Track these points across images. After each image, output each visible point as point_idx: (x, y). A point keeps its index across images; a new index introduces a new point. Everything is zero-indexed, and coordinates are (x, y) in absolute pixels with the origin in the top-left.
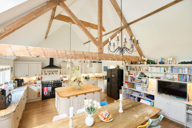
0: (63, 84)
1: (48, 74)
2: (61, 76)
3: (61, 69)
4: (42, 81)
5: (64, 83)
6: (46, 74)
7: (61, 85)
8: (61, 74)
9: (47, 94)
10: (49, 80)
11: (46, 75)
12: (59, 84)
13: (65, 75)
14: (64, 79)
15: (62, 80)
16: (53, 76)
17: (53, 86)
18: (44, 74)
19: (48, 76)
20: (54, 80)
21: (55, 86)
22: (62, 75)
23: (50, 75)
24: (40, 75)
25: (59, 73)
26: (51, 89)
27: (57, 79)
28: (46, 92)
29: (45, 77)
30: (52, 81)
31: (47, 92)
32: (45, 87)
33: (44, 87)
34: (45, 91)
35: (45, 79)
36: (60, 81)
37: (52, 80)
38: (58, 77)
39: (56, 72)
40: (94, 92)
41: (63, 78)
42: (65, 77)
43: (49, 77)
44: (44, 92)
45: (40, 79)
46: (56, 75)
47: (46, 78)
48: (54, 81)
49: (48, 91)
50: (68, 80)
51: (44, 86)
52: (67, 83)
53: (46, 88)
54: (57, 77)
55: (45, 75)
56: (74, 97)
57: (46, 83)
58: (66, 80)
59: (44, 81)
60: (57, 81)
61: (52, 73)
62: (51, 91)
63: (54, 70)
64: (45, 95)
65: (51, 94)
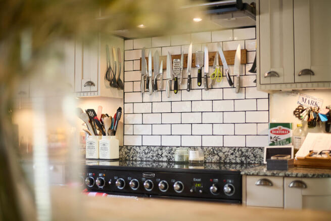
4: (129, 141)
11: (156, 97)
16: (207, 106)
18: (138, 86)
19: (166, 107)
23: (185, 95)
27: (239, 142)
35: (146, 130)
38: (251, 117)
42: (322, 123)
46: (231, 93)
55: (147, 97)
57: (154, 161)
58: (314, 156)
59: (139, 146)
60: (238, 161)
61: (200, 80)
63: (215, 49)
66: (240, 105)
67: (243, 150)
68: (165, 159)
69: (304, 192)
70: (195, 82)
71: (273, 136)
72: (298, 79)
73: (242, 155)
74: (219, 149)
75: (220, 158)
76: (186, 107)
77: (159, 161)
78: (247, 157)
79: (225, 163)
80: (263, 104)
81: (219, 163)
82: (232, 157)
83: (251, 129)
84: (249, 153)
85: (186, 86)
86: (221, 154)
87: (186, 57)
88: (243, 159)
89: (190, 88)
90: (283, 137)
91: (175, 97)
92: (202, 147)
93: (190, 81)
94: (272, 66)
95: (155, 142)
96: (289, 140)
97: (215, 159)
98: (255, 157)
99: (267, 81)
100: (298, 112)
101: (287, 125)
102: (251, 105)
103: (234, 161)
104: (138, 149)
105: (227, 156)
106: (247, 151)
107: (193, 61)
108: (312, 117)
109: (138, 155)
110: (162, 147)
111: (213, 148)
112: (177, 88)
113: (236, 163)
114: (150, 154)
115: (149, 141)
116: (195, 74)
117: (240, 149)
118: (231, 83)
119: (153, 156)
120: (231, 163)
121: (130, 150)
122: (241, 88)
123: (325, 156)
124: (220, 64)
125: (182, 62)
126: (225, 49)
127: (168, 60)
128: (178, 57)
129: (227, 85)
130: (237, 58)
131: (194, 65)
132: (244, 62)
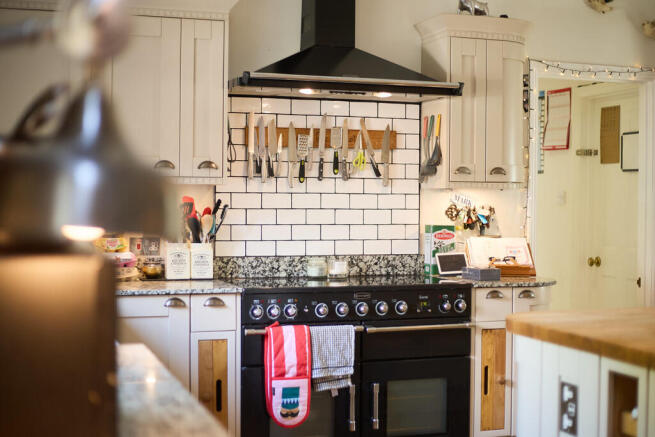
1: (287, 169)
5: (495, 294)
6: (262, 168)
7: (466, 315)
8: (435, 181)
9: (302, 410)
10: (296, 250)
11: (269, 185)
13: (478, 200)
14: (479, 252)
15: (458, 262)
16: (342, 202)
18: (239, 167)
19: (283, 201)
20: (355, 249)
21: (392, 317)
22: (448, 199)
23: (312, 184)
24: (208, 164)
25: (407, 157)
26: (350, 355)
28: (294, 392)
29: (254, 201)
30: (339, 268)
31: (303, 398)
32: (283, 321)
33: (266, 322)
34: (281, 375)
35: (253, 233)
37: (327, 249)
39: (378, 156)
41: (457, 238)
43: (299, 217)
44: (278, 385)
45: (206, 230)
46: (375, 185)
47: (268, 217)
48: (353, 261)
49: (313, 383)
51: (273, 310)
54: (385, 218)
55: (254, 184)
57: (267, 278)
59: (243, 258)
60: (384, 273)
61: (336, 166)
62: (347, 389)
63: (356, 125)
64: (282, 426)
65: (376, 420)
66: (384, 202)
67: (390, 258)
68: (284, 274)
70: (328, 169)
71: (437, 241)
72: (489, 178)
73: (388, 265)
74: (359, 258)
75: (361, 270)
76: (312, 201)
77: (274, 278)
78: (394, 267)
79: (367, 276)
80: (413, 201)
81: (359, 276)
82: (375, 268)
83: (398, 231)
84: (397, 262)
85: (315, 172)
86: (361, 264)
87: (317, 132)
88: (390, 269)
89: (320, 177)
90: (447, 242)
91: (299, 187)
92: (337, 257)
93: (321, 167)
95: (266, 250)
96: (453, 245)
97: (354, 271)
98: (404, 266)
99: (457, 178)
100: (452, 212)
101: (451, 228)
102: (398, 201)
103: (378, 273)
104: (240, 262)
105: (369, 267)
106: (394, 259)
107: (328, 140)
108: (473, 218)
109: (241, 270)
110: (278, 258)
111: (352, 257)
112: (302, 174)
113: (381, 276)
114: (261, 268)
115: (256, 250)
116: (329, 156)
117: (385, 257)
118: (378, 174)
119: (264, 271)
120: (374, 276)
121: (227, 263)
122: (388, 180)
123: (511, 263)
124: (364, 147)
125: (311, 138)
126: (368, 128)
127: (292, 135)
128: (306, 131)
129: (371, 173)
130: (384, 142)
131: (328, 145)
132: (393, 147)
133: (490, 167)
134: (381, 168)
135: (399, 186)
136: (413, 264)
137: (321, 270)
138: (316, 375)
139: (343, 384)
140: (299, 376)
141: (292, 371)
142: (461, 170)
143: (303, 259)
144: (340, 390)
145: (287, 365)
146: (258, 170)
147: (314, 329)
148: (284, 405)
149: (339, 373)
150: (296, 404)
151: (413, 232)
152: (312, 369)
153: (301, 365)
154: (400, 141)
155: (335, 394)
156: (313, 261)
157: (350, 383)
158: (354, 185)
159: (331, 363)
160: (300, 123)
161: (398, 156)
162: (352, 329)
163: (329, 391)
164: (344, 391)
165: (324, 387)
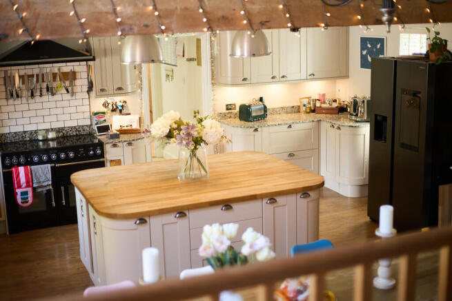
0: (108, 148)
1: (25, 93)
2: (98, 105)
3: (91, 63)
5: (115, 145)
6: (14, 94)
7: (102, 155)
8: (93, 94)
9: (30, 200)
10: (33, 128)
11: (18, 102)
12: (87, 148)
13: (118, 100)
14: (117, 122)
15: (104, 129)
16: (53, 105)
17: (59, 160)
19: (25, 107)
20: (60, 125)
21: (68, 159)
22: (102, 100)
23: (38, 99)
25: (81, 83)
26: (49, 176)
27: (74, 124)
28: (25, 193)
29: (11, 109)
30: (51, 135)
31: (30, 195)
32: (20, 165)
33: (12, 165)
34: (20, 187)
36: (91, 135)
37: (47, 126)
38: (80, 109)
39: (67, 83)
40: (278, 199)
41: (107, 117)
42: (119, 110)
43: (33, 113)
44: (19, 191)
46: (68, 96)
47: (19, 115)
48: (58, 130)
49: (34, 189)
50: (135, 126)
51: (15, 160)
52: (130, 144)
53: (21, 169)
54: (73, 109)
55: (11, 102)
56: (171, 218)
57: (20, 141)
58: (123, 128)
59: (9, 133)
60: (75, 134)
61: (48, 90)
62: (50, 190)
63: (56, 71)
64: (22, 207)
65: (54, 203)
66: (73, 103)
67: (77, 128)
68: (28, 139)
69: (132, 147)
70: (44, 91)
71: (97, 119)
72: (115, 92)
73: (76, 131)
74: (63, 129)
75: (64, 134)
76: (39, 106)
77: (24, 141)
78: (79, 131)
79: (67, 136)
80: (86, 102)
81: (63, 137)
82: (70, 132)
84: (81, 129)
85: (38, 93)
86: (64, 131)
87: (38, 76)
89: (41, 95)
90: (102, 119)
91: (31, 101)
92: (52, 129)
93: (41, 91)
94: (102, 85)
95: (20, 129)
96: (105, 120)
97: (61, 134)
98: (84, 130)
99: (100, 94)
100: (106, 105)
101: (104, 113)
102: (79, 102)
103: (72, 135)
104: (8, 135)
105: (67, 132)
106: (79, 128)
107: (43, 79)
108: (115, 107)
109: (9, 139)
110: (25, 132)
111: (59, 129)
112: (32, 95)
113: (74, 136)
114: (17, 137)
115: (14, 129)
116: (44, 85)
117: (75, 127)
118: (68, 92)
119: (19, 138)
120: (70, 136)
122: (73, 94)
123: (129, 128)
124: (60, 80)
125: (35, 79)
126: (61, 71)
127: (26, 78)
128: (33, 76)
129: (65, 91)
130: (70, 76)
131: (43, 81)
132: (75, 79)
133: (116, 87)
134: (70, 89)
135: (79, 96)
136: (88, 129)
137: (44, 136)
138: (35, 185)
139: (48, 188)
140: (27, 186)
141: (25, 185)
142: (102, 90)
143: (36, 132)
144: (47, 190)
145: (22, 182)
146: (12, 95)
147: (32, 167)
148: (22, 199)
149: (46, 184)
150: (27, 198)
151: (87, 115)
152: (33, 184)
153: (27, 182)
154: (78, 76)
155: (45, 192)
156: (40, 133)
157: (51, 187)
158: (57, 97)
159: (41, 180)
160: (30, 72)
161: (78, 82)
162: (49, 165)
163: (42, 191)
164: (49, 191)
165: (39, 190)
